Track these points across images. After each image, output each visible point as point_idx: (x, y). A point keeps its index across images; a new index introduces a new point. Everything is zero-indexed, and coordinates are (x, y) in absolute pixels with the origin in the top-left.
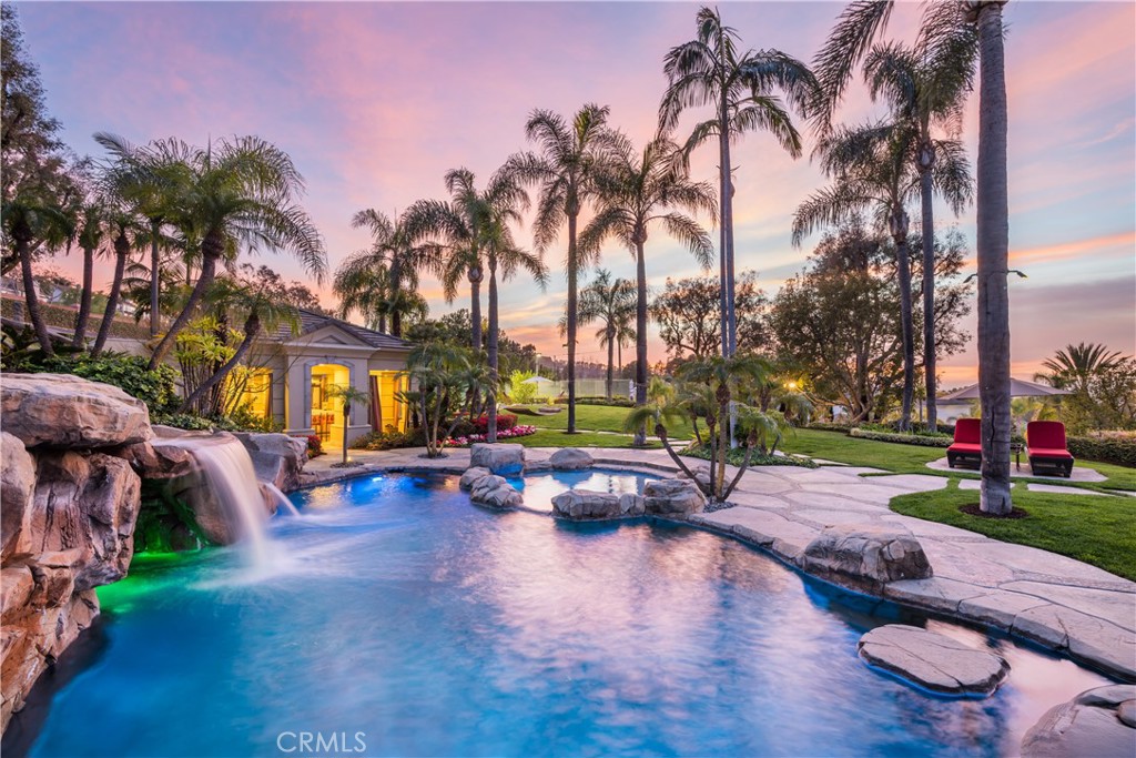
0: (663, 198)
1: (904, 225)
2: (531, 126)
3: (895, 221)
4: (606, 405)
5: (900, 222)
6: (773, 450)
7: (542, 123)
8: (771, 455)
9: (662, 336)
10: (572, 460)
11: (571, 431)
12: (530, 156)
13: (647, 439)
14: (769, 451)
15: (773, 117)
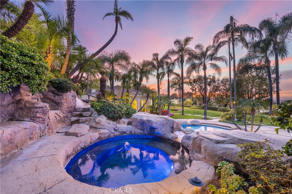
0: (211, 59)
1: (269, 63)
2: (175, 43)
3: (267, 62)
4: (179, 106)
5: (268, 62)
6: (248, 121)
7: (177, 42)
8: (248, 122)
9: (191, 89)
10: (196, 123)
11: (183, 114)
12: (173, 50)
13: (207, 117)
14: (247, 122)
15: (242, 40)
